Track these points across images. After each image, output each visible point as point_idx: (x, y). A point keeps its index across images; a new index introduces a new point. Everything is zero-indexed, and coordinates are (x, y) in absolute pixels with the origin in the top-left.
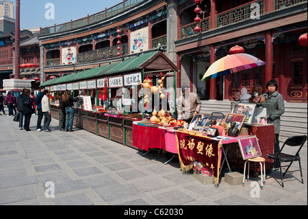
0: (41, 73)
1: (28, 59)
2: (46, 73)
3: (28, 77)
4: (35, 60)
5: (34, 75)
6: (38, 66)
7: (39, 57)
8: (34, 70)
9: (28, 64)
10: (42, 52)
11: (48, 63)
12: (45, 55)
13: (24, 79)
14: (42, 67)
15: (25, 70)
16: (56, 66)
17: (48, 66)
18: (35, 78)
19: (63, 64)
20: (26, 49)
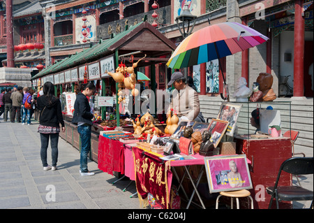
0: (47, 58)
1: (28, 36)
2: (54, 57)
3: (28, 63)
4: (38, 37)
5: (36, 61)
6: (42, 47)
7: (43, 33)
8: (36, 54)
9: (28, 44)
10: (46, 26)
11: (56, 43)
12: (51, 29)
13: (22, 68)
14: (47, 49)
15: (25, 53)
16: (67, 47)
17: (56, 46)
18: (37, 66)
19: (77, 43)
20: (26, 21)
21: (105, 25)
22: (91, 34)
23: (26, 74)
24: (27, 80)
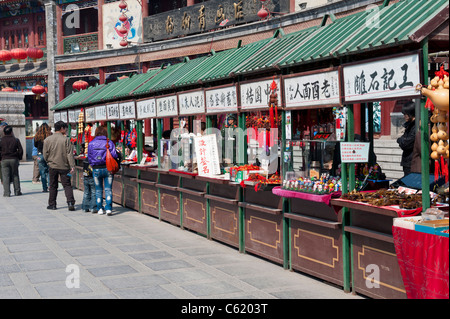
0: (50, 73)
1: (13, 37)
2: (62, 72)
4: (32, 38)
5: (31, 79)
6: (41, 55)
7: (41, 30)
8: (29, 67)
9: (17, 51)
10: (49, 17)
11: (66, 47)
12: (58, 24)
14: (50, 58)
15: (8, 66)
16: (89, 55)
17: (67, 54)
18: (34, 87)
19: (106, 48)
20: (8, 10)
21: (160, 15)
22: (133, 31)
23: (15, 102)
24: (17, 112)
